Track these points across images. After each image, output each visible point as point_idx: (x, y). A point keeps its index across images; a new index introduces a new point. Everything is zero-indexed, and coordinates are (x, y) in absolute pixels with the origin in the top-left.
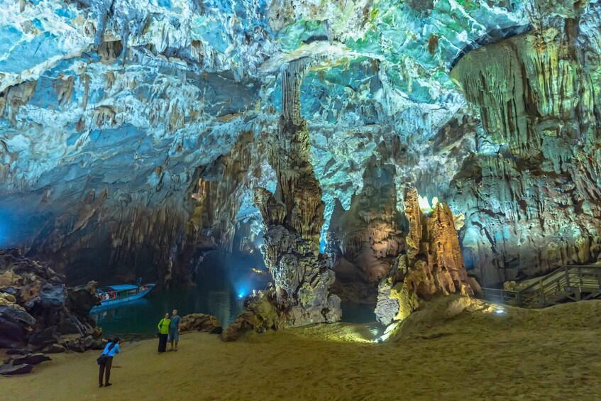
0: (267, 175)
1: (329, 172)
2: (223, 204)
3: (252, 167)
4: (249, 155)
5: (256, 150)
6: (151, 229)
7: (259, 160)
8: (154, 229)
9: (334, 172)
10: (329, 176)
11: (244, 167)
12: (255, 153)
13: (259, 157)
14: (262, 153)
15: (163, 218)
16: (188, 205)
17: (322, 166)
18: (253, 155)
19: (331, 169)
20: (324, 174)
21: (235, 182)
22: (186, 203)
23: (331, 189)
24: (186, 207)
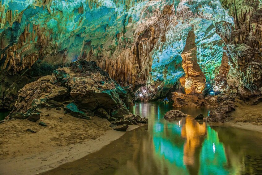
0: (168, 41)
1: (209, 35)
2: (146, 59)
3: (161, 35)
4: (159, 28)
5: (163, 24)
6: (114, 73)
7: (165, 30)
8: (116, 73)
9: (213, 34)
10: (209, 37)
11: (156, 35)
12: (162, 26)
13: (165, 28)
14: (167, 25)
15: (119, 66)
16: (131, 58)
17: (203, 31)
18: (161, 27)
19: (210, 32)
20: (205, 36)
21: (152, 45)
22: (130, 57)
23: (209, 46)
24: (130, 59)
